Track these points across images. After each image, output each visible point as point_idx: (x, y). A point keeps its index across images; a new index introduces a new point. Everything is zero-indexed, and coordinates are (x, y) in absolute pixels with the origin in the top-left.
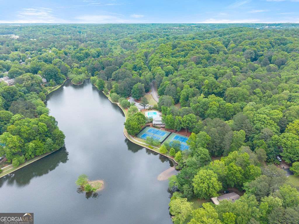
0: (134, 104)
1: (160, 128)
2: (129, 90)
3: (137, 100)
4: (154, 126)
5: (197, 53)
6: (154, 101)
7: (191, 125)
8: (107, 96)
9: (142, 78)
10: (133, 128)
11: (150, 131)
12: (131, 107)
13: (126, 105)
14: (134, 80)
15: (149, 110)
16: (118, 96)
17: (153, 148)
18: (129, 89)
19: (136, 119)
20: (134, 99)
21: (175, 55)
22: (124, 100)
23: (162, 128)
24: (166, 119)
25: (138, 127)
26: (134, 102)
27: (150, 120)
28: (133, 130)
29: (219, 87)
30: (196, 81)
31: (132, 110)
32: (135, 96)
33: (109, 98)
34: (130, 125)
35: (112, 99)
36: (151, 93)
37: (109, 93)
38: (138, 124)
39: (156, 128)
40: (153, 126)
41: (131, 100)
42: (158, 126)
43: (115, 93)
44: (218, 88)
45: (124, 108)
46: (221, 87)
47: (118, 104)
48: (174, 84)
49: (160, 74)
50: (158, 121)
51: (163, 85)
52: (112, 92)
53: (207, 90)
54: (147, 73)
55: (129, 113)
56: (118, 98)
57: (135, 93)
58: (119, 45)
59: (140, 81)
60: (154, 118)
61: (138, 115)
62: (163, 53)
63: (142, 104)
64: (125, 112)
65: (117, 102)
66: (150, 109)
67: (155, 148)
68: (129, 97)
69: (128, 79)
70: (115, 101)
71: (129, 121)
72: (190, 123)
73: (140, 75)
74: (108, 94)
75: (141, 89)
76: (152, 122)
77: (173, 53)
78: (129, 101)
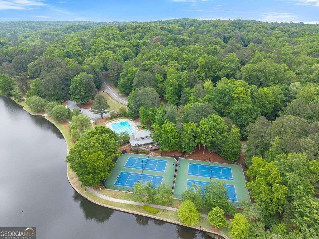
0: (78, 113)
1: (147, 153)
2: (63, 89)
3: (84, 105)
4: (136, 150)
5: (157, 35)
6: (115, 102)
7: (220, 137)
8: (21, 104)
9: (85, 66)
10: (95, 168)
11: (130, 163)
12: (74, 117)
13: (62, 115)
14: (71, 70)
15: (111, 119)
16: (43, 100)
17: (158, 212)
18: (63, 86)
19: (96, 145)
20: (76, 103)
21: (127, 38)
22: (57, 106)
23: (152, 151)
24: (162, 131)
25: (108, 164)
26: (78, 108)
27: (124, 138)
28: (95, 173)
29: (225, 68)
30: (181, 62)
31: (78, 123)
32: (78, 97)
33: (25, 107)
34: (85, 162)
35: (31, 107)
36: (105, 91)
37: (24, 98)
38: (106, 156)
39: (141, 153)
40: (131, 150)
41: (71, 106)
42: (143, 148)
43: (36, 96)
44: (223, 69)
45: (60, 122)
46: (227, 67)
47: (45, 115)
48: (147, 70)
49: (115, 60)
50: (142, 138)
51: (127, 74)
52: (30, 95)
53: (204, 73)
54: (92, 61)
55: (73, 131)
56: (43, 105)
57: (78, 91)
58: (37, 37)
59: (83, 71)
60: (130, 134)
61: (100, 134)
62: (109, 35)
63: (96, 109)
64: (63, 129)
65: (43, 111)
66: (113, 117)
67: (163, 210)
68: (65, 101)
69: (58, 69)
70: (39, 112)
71: (79, 152)
72: (218, 134)
73: (80, 63)
74: (23, 100)
75: (89, 84)
76: (128, 143)
77: (124, 35)
78: (66, 107)
